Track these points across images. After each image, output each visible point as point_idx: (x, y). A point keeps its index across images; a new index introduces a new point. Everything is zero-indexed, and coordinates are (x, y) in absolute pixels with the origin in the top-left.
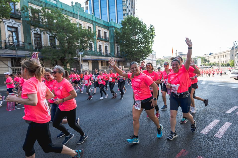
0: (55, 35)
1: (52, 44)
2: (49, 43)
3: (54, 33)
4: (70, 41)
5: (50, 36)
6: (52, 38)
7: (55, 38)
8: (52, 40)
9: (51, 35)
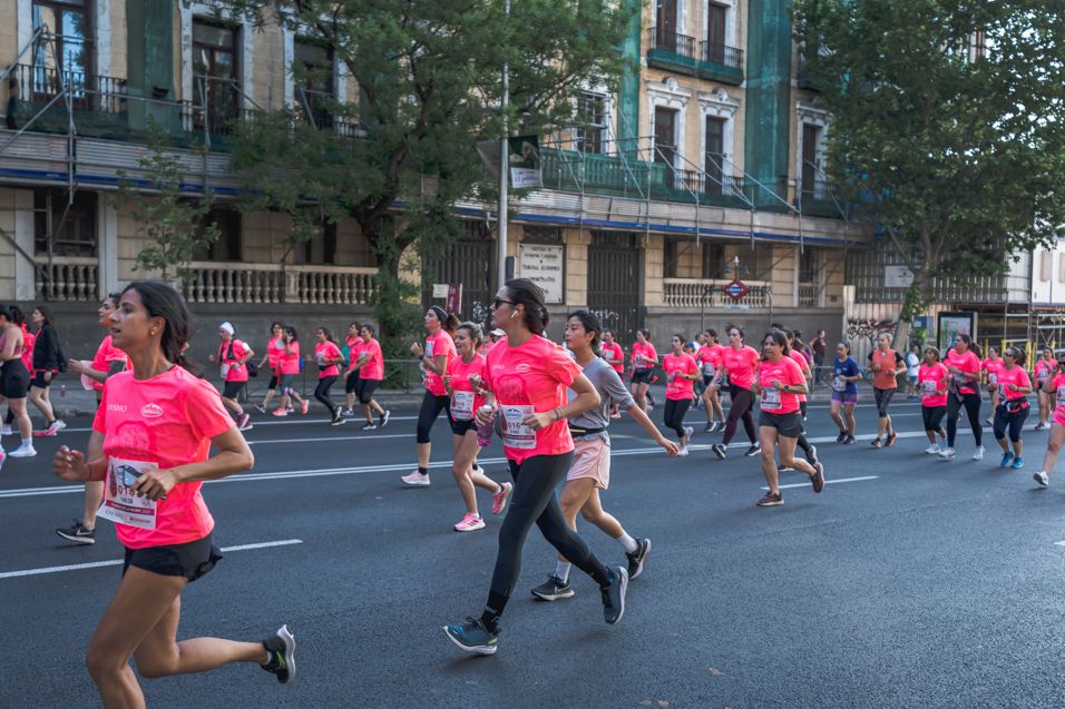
0: (335, 27)
1: (308, 95)
2: (290, 85)
3: (324, 17)
4: (437, 75)
5: (298, 40)
6: (315, 55)
7: (330, 57)
8: (310, 66)
9: (303, 29)
